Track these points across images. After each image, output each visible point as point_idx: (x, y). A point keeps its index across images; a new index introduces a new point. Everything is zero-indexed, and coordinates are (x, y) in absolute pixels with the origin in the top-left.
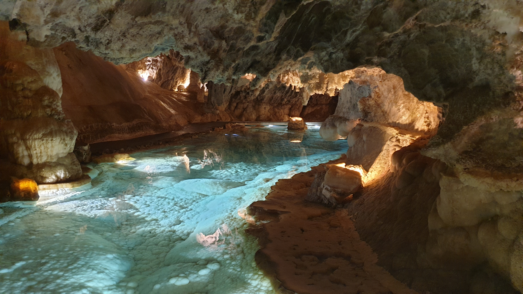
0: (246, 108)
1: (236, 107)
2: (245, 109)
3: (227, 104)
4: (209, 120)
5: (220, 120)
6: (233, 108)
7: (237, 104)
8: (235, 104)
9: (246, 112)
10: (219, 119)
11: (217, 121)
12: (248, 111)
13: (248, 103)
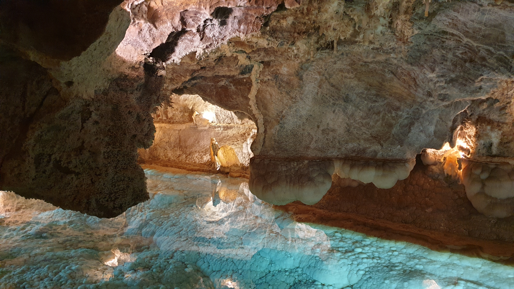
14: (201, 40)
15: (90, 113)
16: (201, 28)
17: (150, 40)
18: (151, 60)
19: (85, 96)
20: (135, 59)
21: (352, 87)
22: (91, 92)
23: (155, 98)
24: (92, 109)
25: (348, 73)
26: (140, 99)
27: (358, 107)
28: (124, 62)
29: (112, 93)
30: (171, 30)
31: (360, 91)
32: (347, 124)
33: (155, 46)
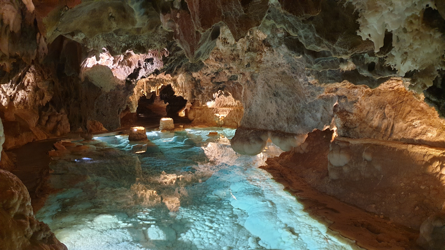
0: (60, 121)
1: (48, 121)
2: (58, 122)
3: (38, 119)
4: (25, 142)
5: (36, 140)
6: (44, 122)
7: (49, 117)
8: (46, 118)
9: (61, 125)
10: (35, 138)
11: (33, 140)
12: (64, 124)
13: (62, 115)
14: (145, 70)
15: (108, 97)
16: (145, 66)
17: (128, 73)
18: (128, 79)
19: (107, 92)
20: (123, 79)
21: (280, 87)
22: (109, 90)
23: (130, 92)
24: (108, 95)
25: (277, 79)
26: (124, 92)
27: (283, 100)
28: (119, 80)
29: (116, 90)
30: (134, 68)
31: (285, 90)
32: (277, 110)
33: (129, 74)
